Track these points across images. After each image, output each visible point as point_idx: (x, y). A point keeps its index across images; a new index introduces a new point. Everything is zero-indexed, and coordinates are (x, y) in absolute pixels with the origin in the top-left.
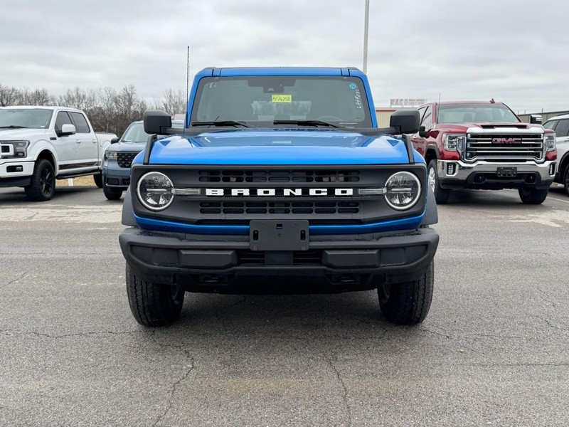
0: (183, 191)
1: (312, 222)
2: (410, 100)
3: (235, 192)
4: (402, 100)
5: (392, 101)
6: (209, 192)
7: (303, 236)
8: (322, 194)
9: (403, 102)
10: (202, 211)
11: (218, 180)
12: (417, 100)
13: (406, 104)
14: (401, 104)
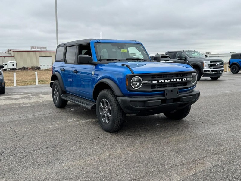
0: (146, 82)
1: (179, 89)
2: (40, 47)
3: (160, 81)
4: (36, 47)
5: (31, 47)
6: (154, 82)
7: (177, 93)
8: (180, 80)
9: (37, 48)
10: (152, 88)
11: (156, 78)
12: (43, 47)
13: (38, 49)
14: (36, 49)
